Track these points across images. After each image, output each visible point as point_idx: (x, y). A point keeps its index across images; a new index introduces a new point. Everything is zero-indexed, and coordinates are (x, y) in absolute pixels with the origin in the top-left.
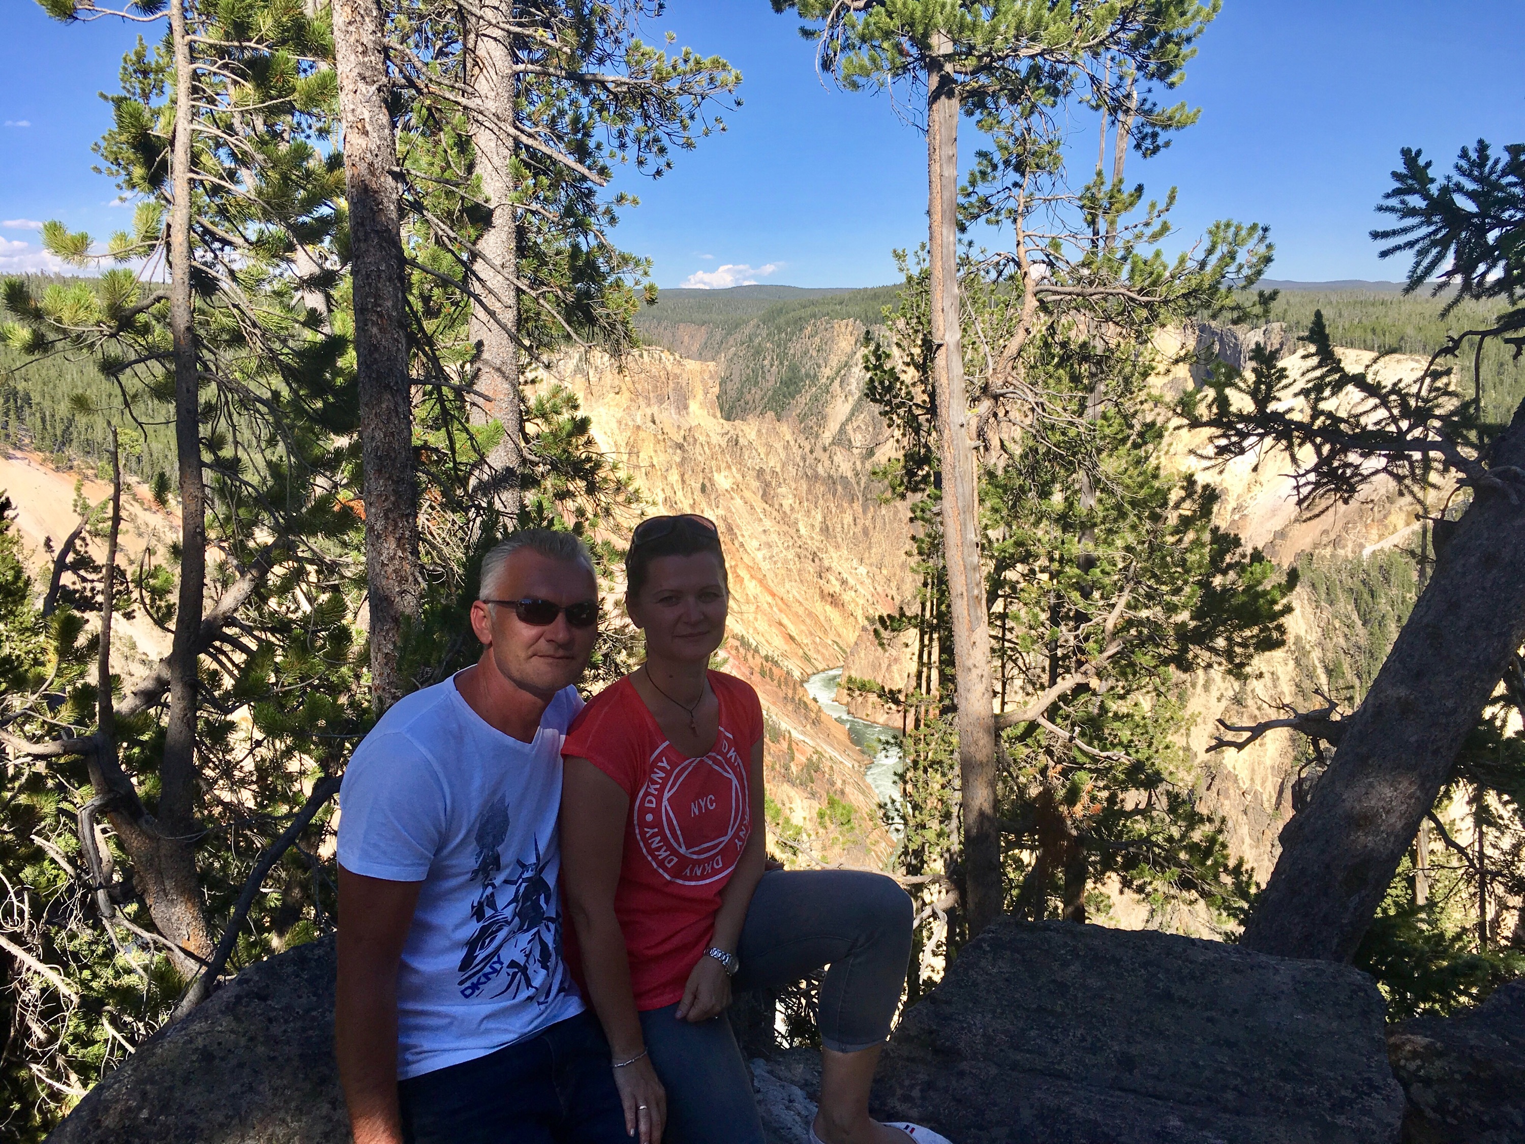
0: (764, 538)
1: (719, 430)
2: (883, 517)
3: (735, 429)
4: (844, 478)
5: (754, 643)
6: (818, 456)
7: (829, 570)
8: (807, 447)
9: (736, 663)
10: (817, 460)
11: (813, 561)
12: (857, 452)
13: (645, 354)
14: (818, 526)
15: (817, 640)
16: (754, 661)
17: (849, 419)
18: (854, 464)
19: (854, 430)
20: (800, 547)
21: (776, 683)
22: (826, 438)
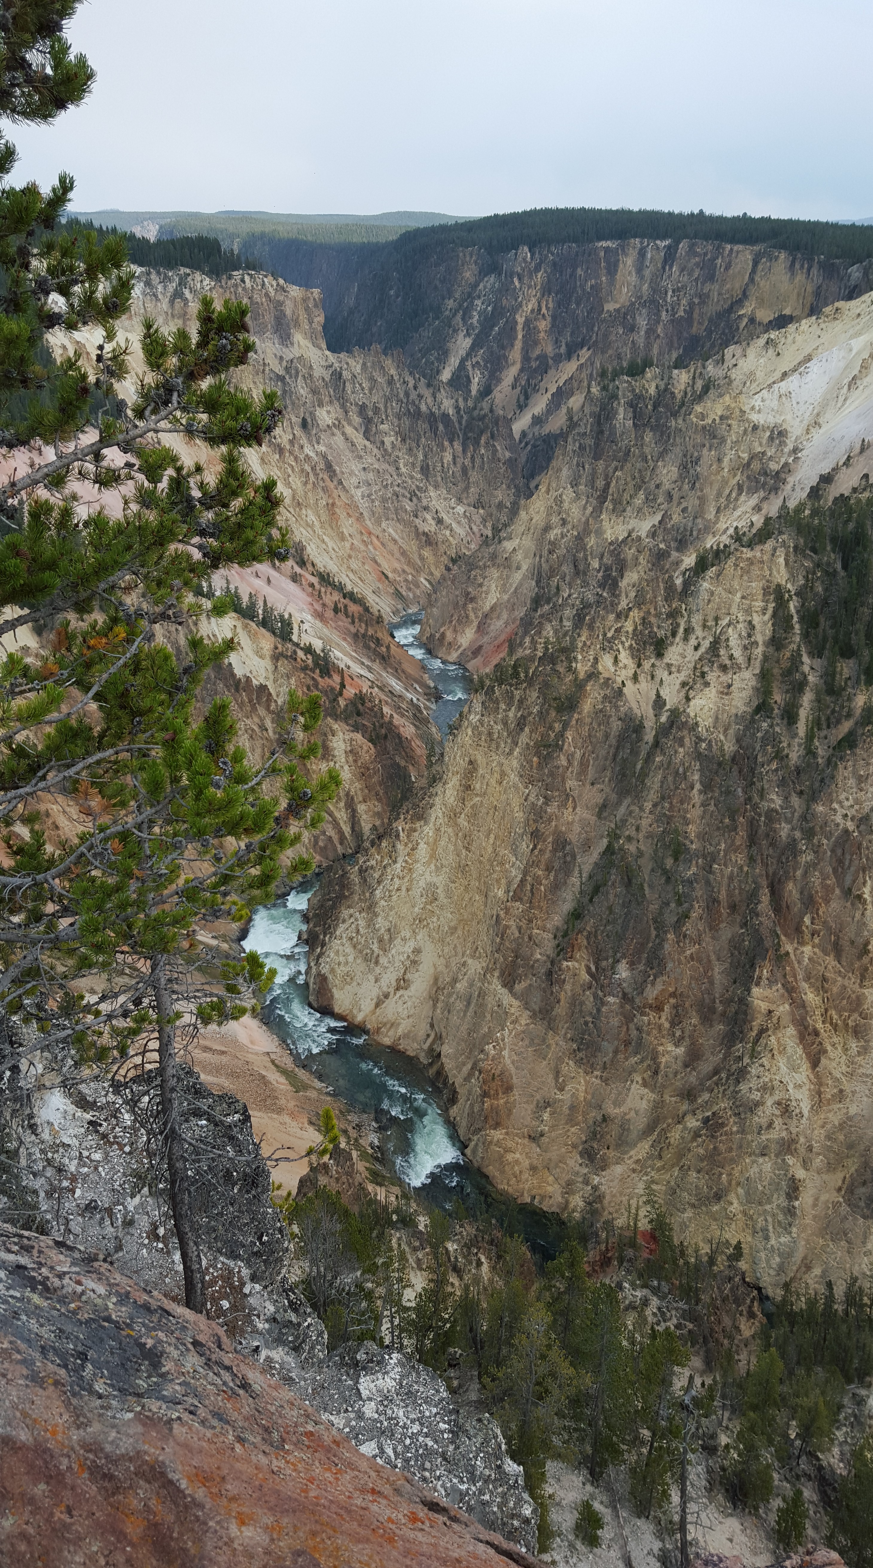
0: (363, 476)
1: (324, 363)
2: (482, 456)
3: (340, 362)
4: (445, 416)
5: (345, 580)
6: (422, 392)
7: (426, 508)
8: (411, 383)
9: (309, 599)
10: (420, 396)
11: (411, 500)
12: (474, 389)
13: (247, 278)
14: (418, 464)
15: (410, 577)
16: (332, 597)
17: (469, 355)
18: (457, 401)
19: (473, 366)
20: (398, 485)
21: (350, 620)
22: (446, 375)
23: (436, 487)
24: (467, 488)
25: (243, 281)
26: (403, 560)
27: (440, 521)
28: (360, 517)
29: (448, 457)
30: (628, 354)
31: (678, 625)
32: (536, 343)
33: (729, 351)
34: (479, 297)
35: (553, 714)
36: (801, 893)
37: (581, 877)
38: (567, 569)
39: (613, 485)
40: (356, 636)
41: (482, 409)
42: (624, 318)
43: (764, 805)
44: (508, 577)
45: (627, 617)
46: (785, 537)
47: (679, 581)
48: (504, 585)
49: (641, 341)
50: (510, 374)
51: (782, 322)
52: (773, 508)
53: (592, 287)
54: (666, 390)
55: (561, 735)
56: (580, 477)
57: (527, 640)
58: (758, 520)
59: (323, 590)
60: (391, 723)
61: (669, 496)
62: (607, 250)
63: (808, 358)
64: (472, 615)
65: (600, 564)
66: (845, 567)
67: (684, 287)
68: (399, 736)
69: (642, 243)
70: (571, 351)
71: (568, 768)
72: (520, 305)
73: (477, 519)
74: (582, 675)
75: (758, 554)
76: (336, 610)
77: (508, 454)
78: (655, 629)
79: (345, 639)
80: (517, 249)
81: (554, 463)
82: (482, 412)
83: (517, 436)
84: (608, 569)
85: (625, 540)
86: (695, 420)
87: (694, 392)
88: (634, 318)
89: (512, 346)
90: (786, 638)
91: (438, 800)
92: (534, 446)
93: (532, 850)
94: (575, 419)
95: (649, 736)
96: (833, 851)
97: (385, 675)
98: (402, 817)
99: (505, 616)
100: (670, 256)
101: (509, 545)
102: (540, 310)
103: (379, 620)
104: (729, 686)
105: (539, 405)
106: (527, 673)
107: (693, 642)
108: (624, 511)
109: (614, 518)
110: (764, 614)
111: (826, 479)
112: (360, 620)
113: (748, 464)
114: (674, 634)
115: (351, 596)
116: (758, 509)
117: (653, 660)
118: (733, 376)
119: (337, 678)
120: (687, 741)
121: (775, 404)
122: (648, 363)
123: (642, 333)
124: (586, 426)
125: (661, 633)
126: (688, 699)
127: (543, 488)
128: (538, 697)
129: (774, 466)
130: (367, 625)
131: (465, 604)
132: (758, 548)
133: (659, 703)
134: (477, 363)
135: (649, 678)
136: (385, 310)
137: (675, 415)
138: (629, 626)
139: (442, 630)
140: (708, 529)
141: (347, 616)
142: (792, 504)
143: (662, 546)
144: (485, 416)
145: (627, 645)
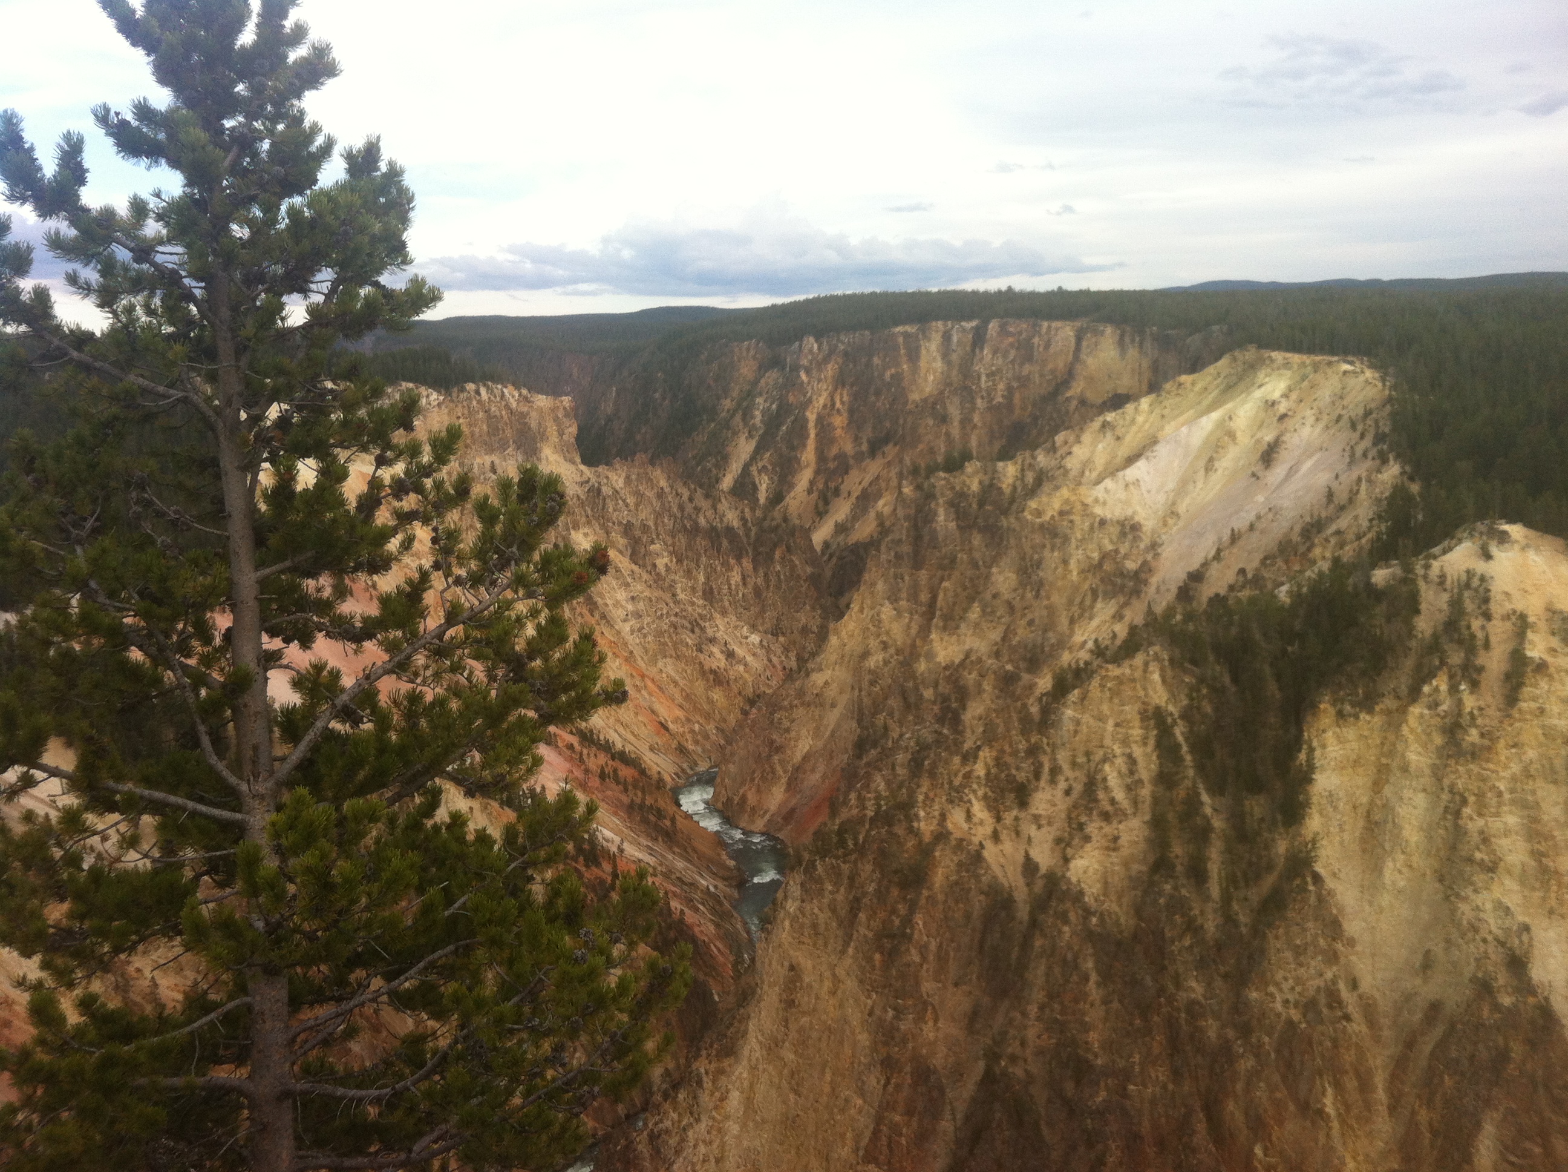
1: (579, 479)
2: (778, 574)
3: (599, 476)
4: (729, 530)
5: (613, 736)
6: (699, 505)
7: (712, 640)
8: (686, 494)
9: (568, 765)
10: (698, 509)
11: (693, 631)
12: (762, 497)
13: (483, 391)
14: (700, 588)
15: (697, 727)
16: (596, 761)
17: (753, 458)
18: (742, 512)
19: (759, 472)
20: (676, 615)
21: (621, 787)
22: (727, 482)
23: (724, 613)
24: (762, 611)
25: (478, 392)
26: (687, 705)
27: (730, 655)
28: (630, 658)
29: (736, 577)
30: (942, 447)
31: (1041, 765)
32: (832, 441)
33: (1059, 438)
34: (761, 394)
35: (895, 892)
36: (1246, 1114)
37: (954, 1119)
38: (894, 702)
39: (941, 596)
40: (630, 809)
41: (773, 519)
42: (933, 408)
43: (1182, 996)
44: (821, 717)
45: (976, 757)
46: (1157, 648)
47: (1034, 710)
48: (817, 728)
49: (955, 431)
50: (804, 479)
51: (1118, 401)
52: (1135, 614)
53: (892, 376)
54: (991, 485)
55: (908, 921)
56: (899, 590)
57: (853, 796)
58: (1121, 630)
59: (585, 751)
60: (681, 921)
61: (1011, 607)
62: (906, 335)
63: (1154, 441)
64: (778, 768)
65: (936, 694)
66: (1235, 680)
67: (999, 370)
68: (694, 940)
69: (945, 325)
70: (875, 449)
71: (921, 965)
72: (810, 401)
73: (777, 648)
74: (927, 838)
75: (1128, 671)
76: (603, 776)
77: (809, 570)
78: (1014, 772)
79: (615, 814)
80: (801, 340)
81: (866, 576)
82: (774, 523)
83: (818, 548)
84: (945, 699)
85: (962, 664)
86: (1029, 517)
87: (1025, 486)
88: (945, 408)
89: (804, 446)
90: (1177, 773)
91: (751, 1026)
92: (841, 558)
93: (885, 1086)
94: (887, 524)
95: (1023, 912)
96: (1278, 1051)
97: (670, 857)
98: (704, 1053)
99: (821, 768)
100: (979, 338)
101: (818, 679)
102: (833, 405)
103: (660, 783)
104: (1116, 839)
105: (841, 511)
106: (856, 839)
107: (1062, 785)
108: (958, 627)
109: (946, 638)
110: (1145, 744)
111: (1196, 577)
112: (635, 787)
113: (1100, 564)
114: (1037, 776)
115: (622, 757)
116: (1118, 616)
117: (1015, 812)
118: (1069, 466)
119: (607, 867)
120: (1072, 916)
121: (1122, 495)
122: (966, 456)
123: (956, 424)
124: (902, 532)
125: (1021, 777)
126: (1066, 860)
127: (855, 606)
128: (874, 871)
129: (1131, 565)
130: (643, 792)
131: (770, 756)
132: (1127, 663)
133: (1030, 867)
134: (764, 467)
135: (1013, 835)
136: (650, 415)
137: (1005, 512)
138: (980, 770)
139: (741, 791)
140: (1062, 644)
141: (618, 783)
142: (1159, 609)
143: (1009, 667)
144: (778, 526)
145: (980, 793)
